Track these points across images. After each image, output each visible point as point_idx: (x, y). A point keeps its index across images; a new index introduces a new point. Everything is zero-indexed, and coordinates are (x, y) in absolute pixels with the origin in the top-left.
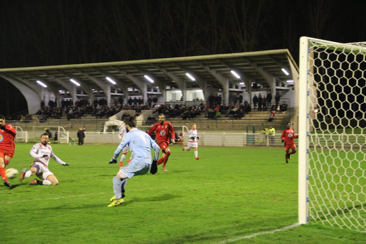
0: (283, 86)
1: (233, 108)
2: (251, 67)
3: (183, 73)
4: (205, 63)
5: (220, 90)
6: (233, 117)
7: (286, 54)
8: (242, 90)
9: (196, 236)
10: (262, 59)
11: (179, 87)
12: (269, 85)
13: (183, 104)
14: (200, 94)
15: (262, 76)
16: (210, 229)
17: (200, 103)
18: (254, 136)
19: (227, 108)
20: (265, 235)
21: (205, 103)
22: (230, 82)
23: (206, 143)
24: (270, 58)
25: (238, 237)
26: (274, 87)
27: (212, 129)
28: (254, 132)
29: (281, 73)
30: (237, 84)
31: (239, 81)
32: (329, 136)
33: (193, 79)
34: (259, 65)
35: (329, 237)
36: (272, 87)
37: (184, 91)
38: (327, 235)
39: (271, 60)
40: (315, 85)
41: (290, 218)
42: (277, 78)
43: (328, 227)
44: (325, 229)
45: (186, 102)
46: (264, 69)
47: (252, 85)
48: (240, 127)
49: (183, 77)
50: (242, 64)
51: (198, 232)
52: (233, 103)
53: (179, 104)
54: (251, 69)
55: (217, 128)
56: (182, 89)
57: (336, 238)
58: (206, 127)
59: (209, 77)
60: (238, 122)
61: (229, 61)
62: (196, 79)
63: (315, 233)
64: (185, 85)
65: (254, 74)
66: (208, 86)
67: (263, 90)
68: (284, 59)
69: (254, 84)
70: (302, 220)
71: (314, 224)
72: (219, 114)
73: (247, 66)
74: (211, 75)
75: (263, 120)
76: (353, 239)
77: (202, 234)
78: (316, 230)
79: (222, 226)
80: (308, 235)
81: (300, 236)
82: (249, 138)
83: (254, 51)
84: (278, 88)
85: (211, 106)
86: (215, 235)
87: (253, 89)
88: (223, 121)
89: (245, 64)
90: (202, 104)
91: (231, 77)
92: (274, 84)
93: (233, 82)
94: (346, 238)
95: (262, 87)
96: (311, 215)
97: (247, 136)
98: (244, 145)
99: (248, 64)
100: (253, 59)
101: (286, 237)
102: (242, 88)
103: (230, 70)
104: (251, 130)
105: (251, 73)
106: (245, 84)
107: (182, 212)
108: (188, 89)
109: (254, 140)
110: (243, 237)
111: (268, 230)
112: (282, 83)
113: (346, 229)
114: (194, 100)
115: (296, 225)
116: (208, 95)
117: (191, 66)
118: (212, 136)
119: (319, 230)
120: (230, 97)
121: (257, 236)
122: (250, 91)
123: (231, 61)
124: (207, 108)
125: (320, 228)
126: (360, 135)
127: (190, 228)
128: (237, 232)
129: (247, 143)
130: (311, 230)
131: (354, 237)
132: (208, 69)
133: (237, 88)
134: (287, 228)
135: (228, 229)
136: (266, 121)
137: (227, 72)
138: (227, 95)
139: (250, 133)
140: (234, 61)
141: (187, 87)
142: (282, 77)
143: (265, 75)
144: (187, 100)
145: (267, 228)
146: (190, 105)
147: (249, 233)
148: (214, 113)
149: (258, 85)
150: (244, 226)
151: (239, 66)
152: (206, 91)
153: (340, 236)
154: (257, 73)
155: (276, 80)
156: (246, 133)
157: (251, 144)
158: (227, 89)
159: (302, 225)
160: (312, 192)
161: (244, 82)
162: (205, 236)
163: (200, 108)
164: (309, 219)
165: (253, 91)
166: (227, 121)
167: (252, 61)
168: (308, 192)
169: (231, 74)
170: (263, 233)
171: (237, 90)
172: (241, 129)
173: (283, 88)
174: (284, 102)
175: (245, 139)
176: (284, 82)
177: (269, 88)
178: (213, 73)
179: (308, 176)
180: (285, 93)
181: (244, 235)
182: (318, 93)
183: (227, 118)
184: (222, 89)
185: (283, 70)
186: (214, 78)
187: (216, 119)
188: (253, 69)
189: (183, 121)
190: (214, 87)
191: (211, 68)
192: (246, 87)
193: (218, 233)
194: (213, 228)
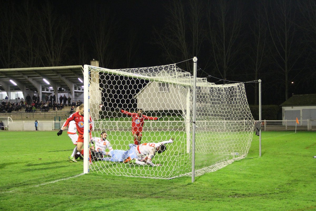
0: (79, 89)
1: (44, 104)
2: (57, 77)
3: (8, 80)
4: (24, 73)
5: (35, 92)
6: (45, 110)
7: (81, 69)
8: (51, 92)
9: (21, 183)
10: (65, 71)
11: (5, 90)
12: (70, 89)
13: (8, 101)
14: (21, 94)
15: (65, 82)
16: (29, 179)
17: (21, 101)
18: (60, 123)
19: (40, 104)
20: (63, 180)
21: (24, 101)
22: (42, 86)
23: (26, 129)
24: (70, 71)
25: (47, 182)
26: (74, 90)
27: (30, 119)
28: (59, 121)
29: (78, 81)
30: (48, 88)
31: (49, 86)
32: (106, 123)
33: (15, 84)
34: (62, 76)
35: (100, 179)
36: (71, 90)
37: (9, 93)
38: (99, 178)
39: (71, 72)
40: (100, 89)
41: (79, 171)
42: (75, 85)
43: (100, 174)
44: (98, 175)
45: (10, 100)
46: (66, 78)
47: (58, 89)
48: (50, 117)
49: (8, 83)
50: (51, 74)
51: (21, 182)
52: (45, 101)
53: (5, 101)
54: (57, 78)
55: (33, 118)
56: (7, 91)
57: (104, 179)
58: (25, 118)
59: (27, 83)
60: (48, 114)
61: (42, 72)
62: (17, 85)
63: (93, 178)
64: (9, 88)
65: (60, 81)
66: (26, 89)
67: (66, 92)
68: (80, 72)
69: (59, 88)
70: (86, 171)
71: (92, 173)
72: (34, 108)
73: (55, 76)
74: (29, 82)
75: (66, 113)
76: (113, 180)
77: (25, 182)
78: (93, 176)
79: (37, 178)
80: (88, 179)
81: (84, 180)
82: (56, 125)
83: (59, 66)
84: (76, 91)
85: (28, 103)
86: (32, 182)
87: (59, 91)
88: (38, 113)
89: (53, 74)
90: (22, 102)
91: (43, 83)
92: (73, 88)
93: (45, 87)
94: (109, 179)
95: (65, 90)
96: (91, 168)
97: (55, 123)
98: (53, 129)
99: (55, 74)
100: (59, 72)
101: (76, 181)
102: (51, 91)
103: (43, 79)
104: (57, 119)
105: (57, 80)
106: (53, 88)
107: (10, 171)
108: (11, 91)
109: (60, 126)
110: (50, 183)
111: (65, 178)
112: (79, 88)
113: (110, 175)
114: (16, 99)
115: (82, 174)
116: (26, 95)
117: (14, 75)
118: (30, 124)
119: (95, 176)
120: (43, 97)
121: (59, 181)
122: (57, 92)
123: (43, 72)
124: (26, 104)
125: (95, 175)
126: (128, 122)
127: (17, 179)
128: (46, 180)
129: (55, 128)
130: (90, 176)
131: (113, 179)
132: (27, 77)
133: (47, 90)
134: (77, 176)
135: (40, 179)
136: (68, 113)
137: (40, 80)
138: (41, 96)
139: (57, 122)
140: (45, 72)
141: (11, 90)
142: (78, 84)
143: (67, 82)
144: (11, 99)
145: (65, 177)
146: (13, 103)
147: (53, 180)
148: (31, 108)
149: (63, 89)
150: (51, 176)
151: (49, 76)
152: (25, 93)
153: (106, 178)
154: (61, 80)
155: (75, 86)
156: (54, 121)
157: (58, 129)
158: (41, 91)
159: (86, 174)
160: (91, 155)
161: (53, 87)
162: (26, 183)
163: (21, 104)
164: (89, 170)
165: (59, 93)
166: (41, 113)
167: (58, 73)
168: (89, 155)
169: (43, 81)
170: (63, 179)
171: (47, 92)
172: (50, 119)
173: (79, 91)
174: (79, 100)
175: (54, 125)
176: (80, 87)
177: (70, 91)
178: (30, 80)
179: (89, 145)
180: (80, 94)
181: (51, 181)
182: (102, 94)
183: (41, 111)
184: (37, 91)
185: (79, 79)
186: (31, 84)
187: (32, 112)
188: (59, 78)
189: (8, 114)
190: (31, 90)
191: (28, 77)
192: (54, 90)
193: (34, 181)
194: (32, 179)
